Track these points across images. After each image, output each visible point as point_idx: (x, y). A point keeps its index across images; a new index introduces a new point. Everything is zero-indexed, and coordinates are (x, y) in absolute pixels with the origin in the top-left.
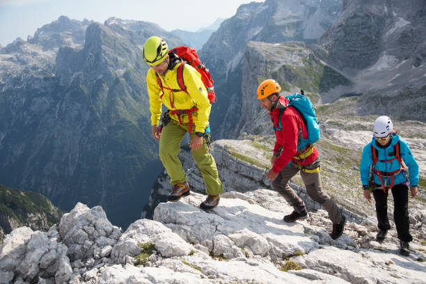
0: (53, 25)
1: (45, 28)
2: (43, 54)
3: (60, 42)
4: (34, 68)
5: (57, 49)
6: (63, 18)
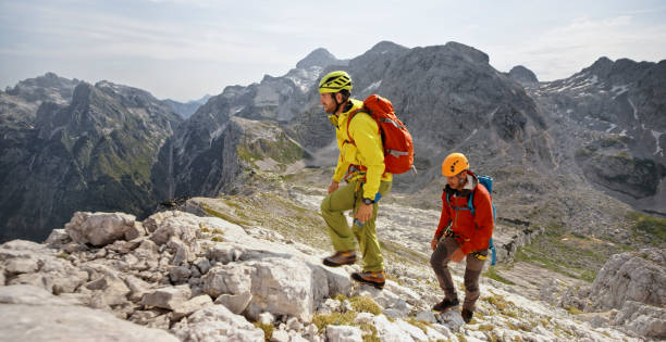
0: (39, 80)
1: (28, 82)
3: (43, 96)
4: (10, 119)
5: (39, 102)
6: (51, 75)
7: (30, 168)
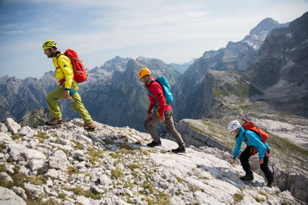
0: (112, 60)
2: (107, 74)
3: (115, 68)
5: (113, 71)
6: (117, 57)
7: (110, 104)
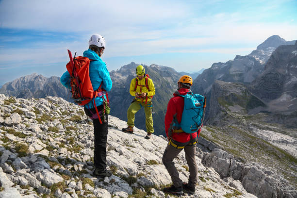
1: (124, 67)
2: (122, 77)
3: (130, 72)
4: (117, 83)
5: (128, 76)
6: (133, 63)
7: (123, 105)
